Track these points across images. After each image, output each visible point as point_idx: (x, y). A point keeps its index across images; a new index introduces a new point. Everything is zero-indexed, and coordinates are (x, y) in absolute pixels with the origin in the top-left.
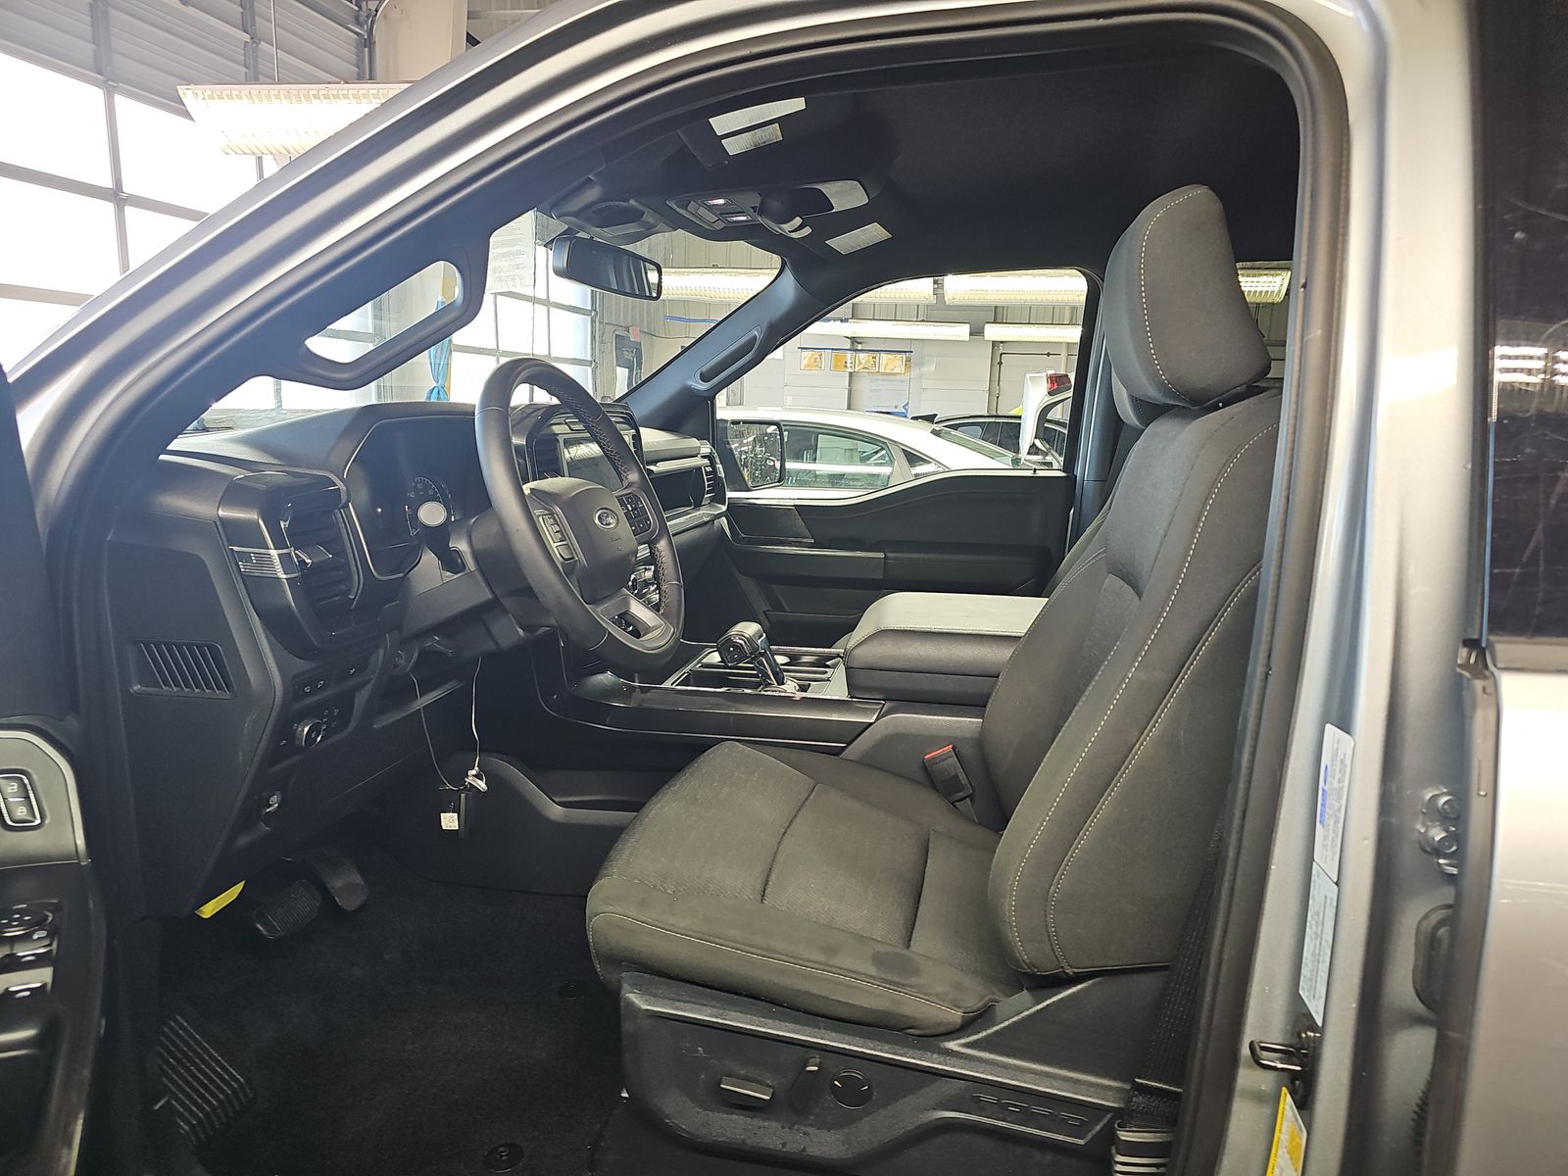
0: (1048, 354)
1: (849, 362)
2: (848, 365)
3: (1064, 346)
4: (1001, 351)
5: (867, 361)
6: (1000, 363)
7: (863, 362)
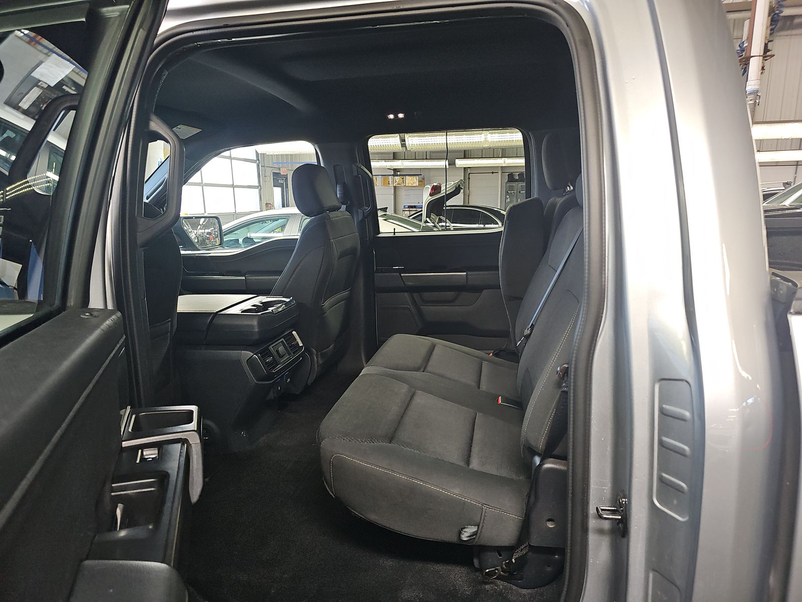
0: (493, 173)
1: (390, 181)
2: (390, 183)
3: (500, 168)
4: (469, 172)
5: (399, 181)
6: (469, 178)
7: (397, 181)
